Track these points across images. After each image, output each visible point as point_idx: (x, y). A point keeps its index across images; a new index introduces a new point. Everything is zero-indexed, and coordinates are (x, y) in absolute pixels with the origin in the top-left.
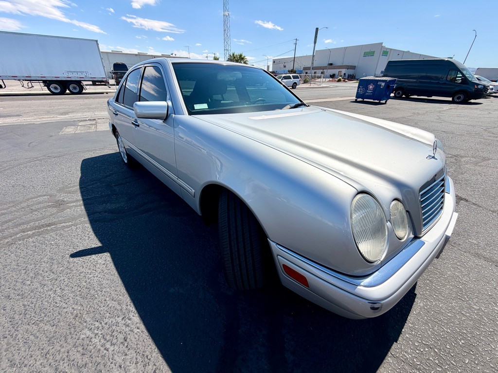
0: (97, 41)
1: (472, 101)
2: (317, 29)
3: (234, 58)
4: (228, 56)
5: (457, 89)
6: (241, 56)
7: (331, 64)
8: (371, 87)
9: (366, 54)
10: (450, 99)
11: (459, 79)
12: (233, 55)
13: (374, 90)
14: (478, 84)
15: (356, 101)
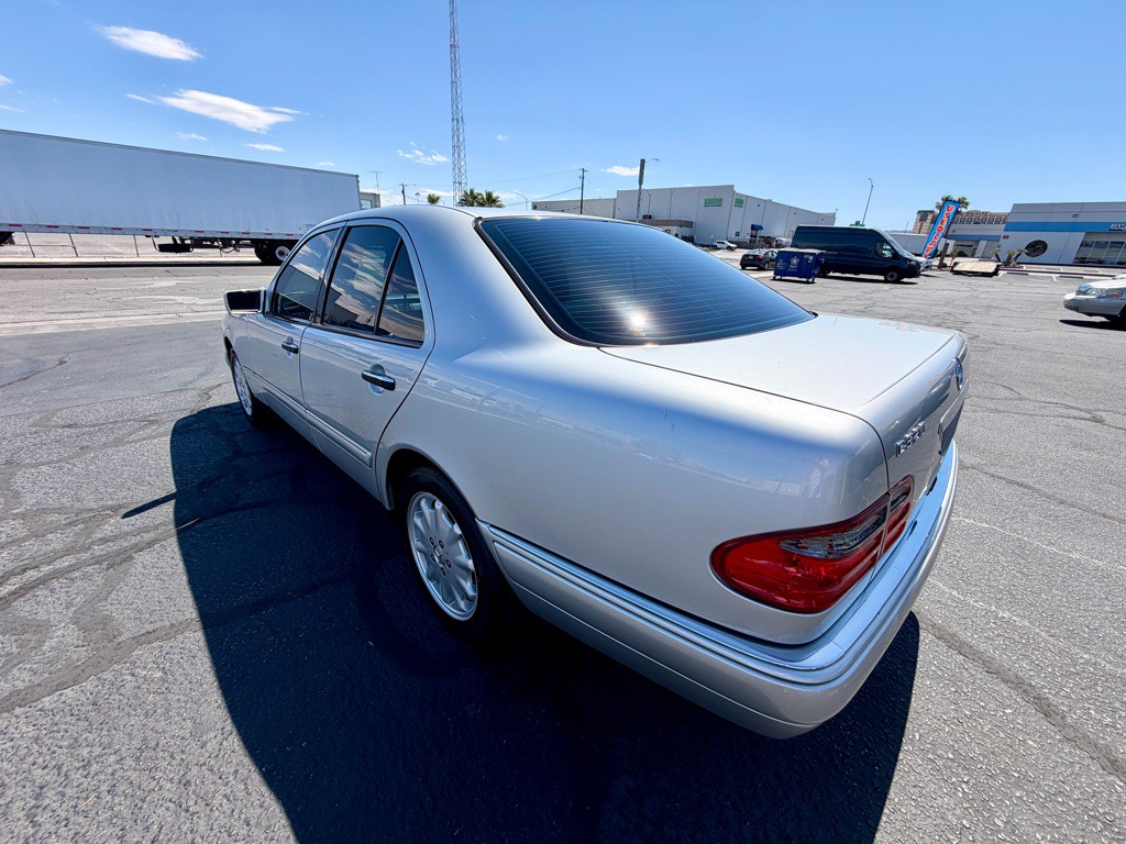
0: (357, 176)
1: (905, 280)
2: (643, 162)
3: (475, 198)
4: (459, 195)
5: (888, 265)
6: (489, 195)
7: (650, 217)
8: (795, 261)
9: (708, 203)
10: (882, 278)
11: (888, 254)
12: (472, 192)
13: (799, 264)
14: (910, 260)
15: (774, 279)
